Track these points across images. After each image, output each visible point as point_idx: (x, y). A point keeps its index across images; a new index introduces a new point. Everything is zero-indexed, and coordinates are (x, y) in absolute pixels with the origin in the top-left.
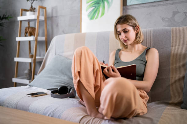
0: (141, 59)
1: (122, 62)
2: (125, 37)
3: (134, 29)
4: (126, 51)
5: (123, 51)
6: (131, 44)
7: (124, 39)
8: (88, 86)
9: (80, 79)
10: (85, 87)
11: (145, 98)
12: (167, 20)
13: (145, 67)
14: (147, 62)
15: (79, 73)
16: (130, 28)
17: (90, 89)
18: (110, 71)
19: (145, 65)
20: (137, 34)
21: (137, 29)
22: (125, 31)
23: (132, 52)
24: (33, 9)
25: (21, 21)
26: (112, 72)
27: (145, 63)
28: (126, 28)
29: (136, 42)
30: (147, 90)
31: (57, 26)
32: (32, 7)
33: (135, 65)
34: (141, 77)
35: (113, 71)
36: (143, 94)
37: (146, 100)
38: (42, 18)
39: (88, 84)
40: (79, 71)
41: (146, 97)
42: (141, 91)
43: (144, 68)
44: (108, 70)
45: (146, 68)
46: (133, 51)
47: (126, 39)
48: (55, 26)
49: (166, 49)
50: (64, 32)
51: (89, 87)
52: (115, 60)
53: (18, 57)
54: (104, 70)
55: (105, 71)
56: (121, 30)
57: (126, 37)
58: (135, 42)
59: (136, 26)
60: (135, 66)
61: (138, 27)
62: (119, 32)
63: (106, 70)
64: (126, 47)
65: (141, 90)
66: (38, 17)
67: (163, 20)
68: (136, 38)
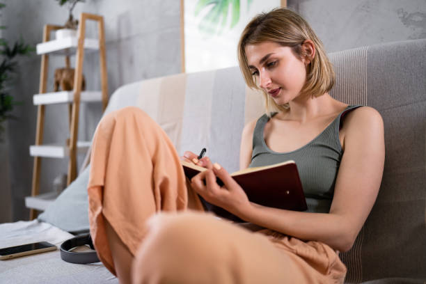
0: (324, 144)
1: (269, 153)
2: (270, 81)
3: (297, 51)
4: (288, 120)
5: (279, 119)
6: (296, 100)
7: (268, 88)
8: (129, 231)
9: (104, 213)
10: (120, 236)
11: (334, 272)
12: (419, 18)
13: (338, 169)
14: (343, 151)
15: (102, 189)
16: (285, 53)
17: (135, 242)
18: (210, 183)
19: (339, 163)
20: (309, 68)
21: (309, 51)
22: (269, 63)
23: (300, 121)
24: (72, 24)
25: (47, 55)
26: (215, 187)
27: (336, 157)
28: (270, 55)
29: (310, 90)
30: (340, 243)
31: (131, 62)
32: (71, 17)
33: (292, 164)
34: (325, 201)
35: (221, 182)
36: (321, 258)
37: (335, 278)
38: (93, 44)
39: (130, 226)
40: (101, 183)
41: (336, 267)
42: (316, 249)
43: (334, 170)
44: (204, 181)
45: (339, 172)
46: (304, 118)
47: (276, 87)
48: (125, 64)
49: (410, 106)
50: (145, 77)
51: (134, 237)
52: (253, 148)
53: (42, 143)
54: (193, 179)
55: (195, 184)
56: (258, 61)
57: (273, 81)
58: (306, 90)
59: (302, 44)
60: (293, 167)
61: (309, 43)
62: (252, 67)
63: (197, 180)
64: (285, 108)
65: (317, 244)
66: (81, 41)
67: (406, 20)
68: (308, 78)
